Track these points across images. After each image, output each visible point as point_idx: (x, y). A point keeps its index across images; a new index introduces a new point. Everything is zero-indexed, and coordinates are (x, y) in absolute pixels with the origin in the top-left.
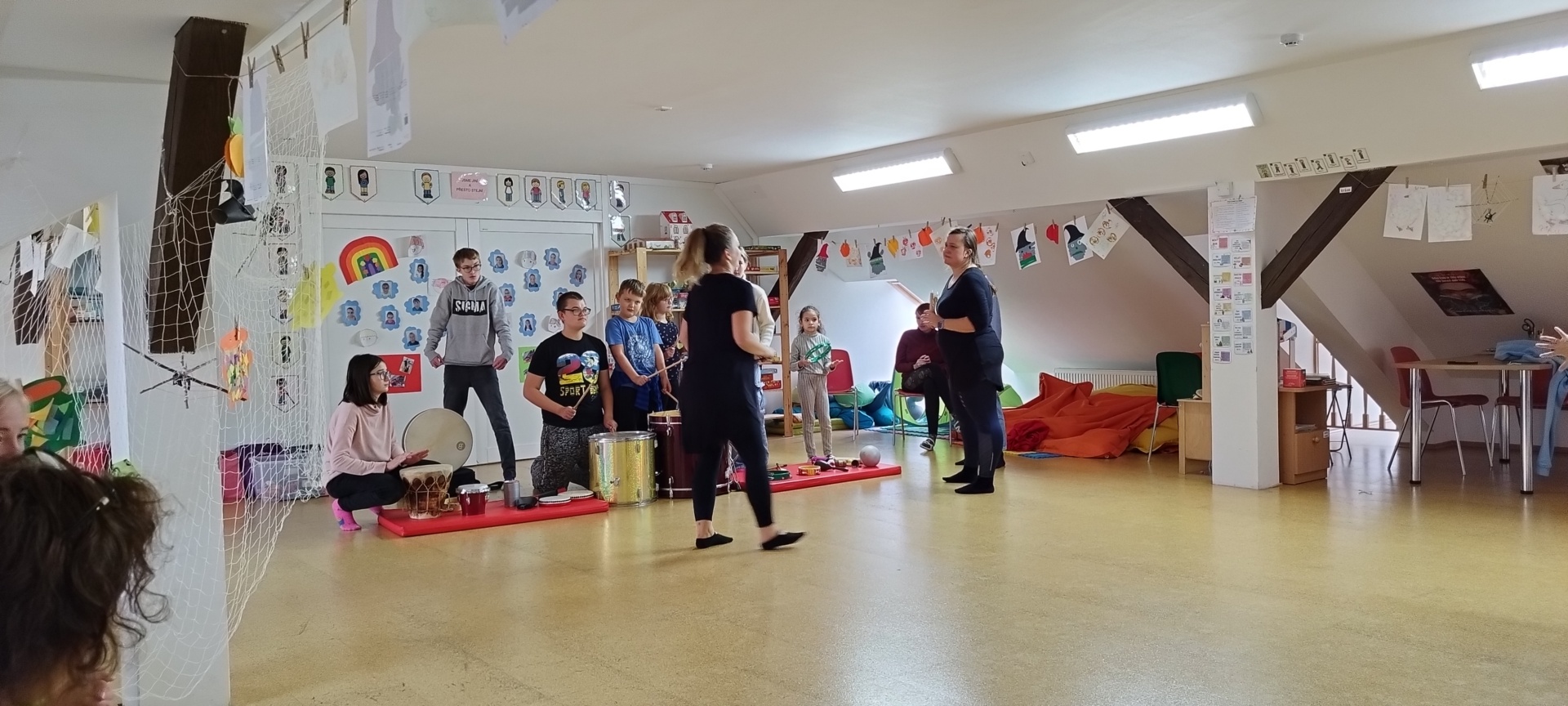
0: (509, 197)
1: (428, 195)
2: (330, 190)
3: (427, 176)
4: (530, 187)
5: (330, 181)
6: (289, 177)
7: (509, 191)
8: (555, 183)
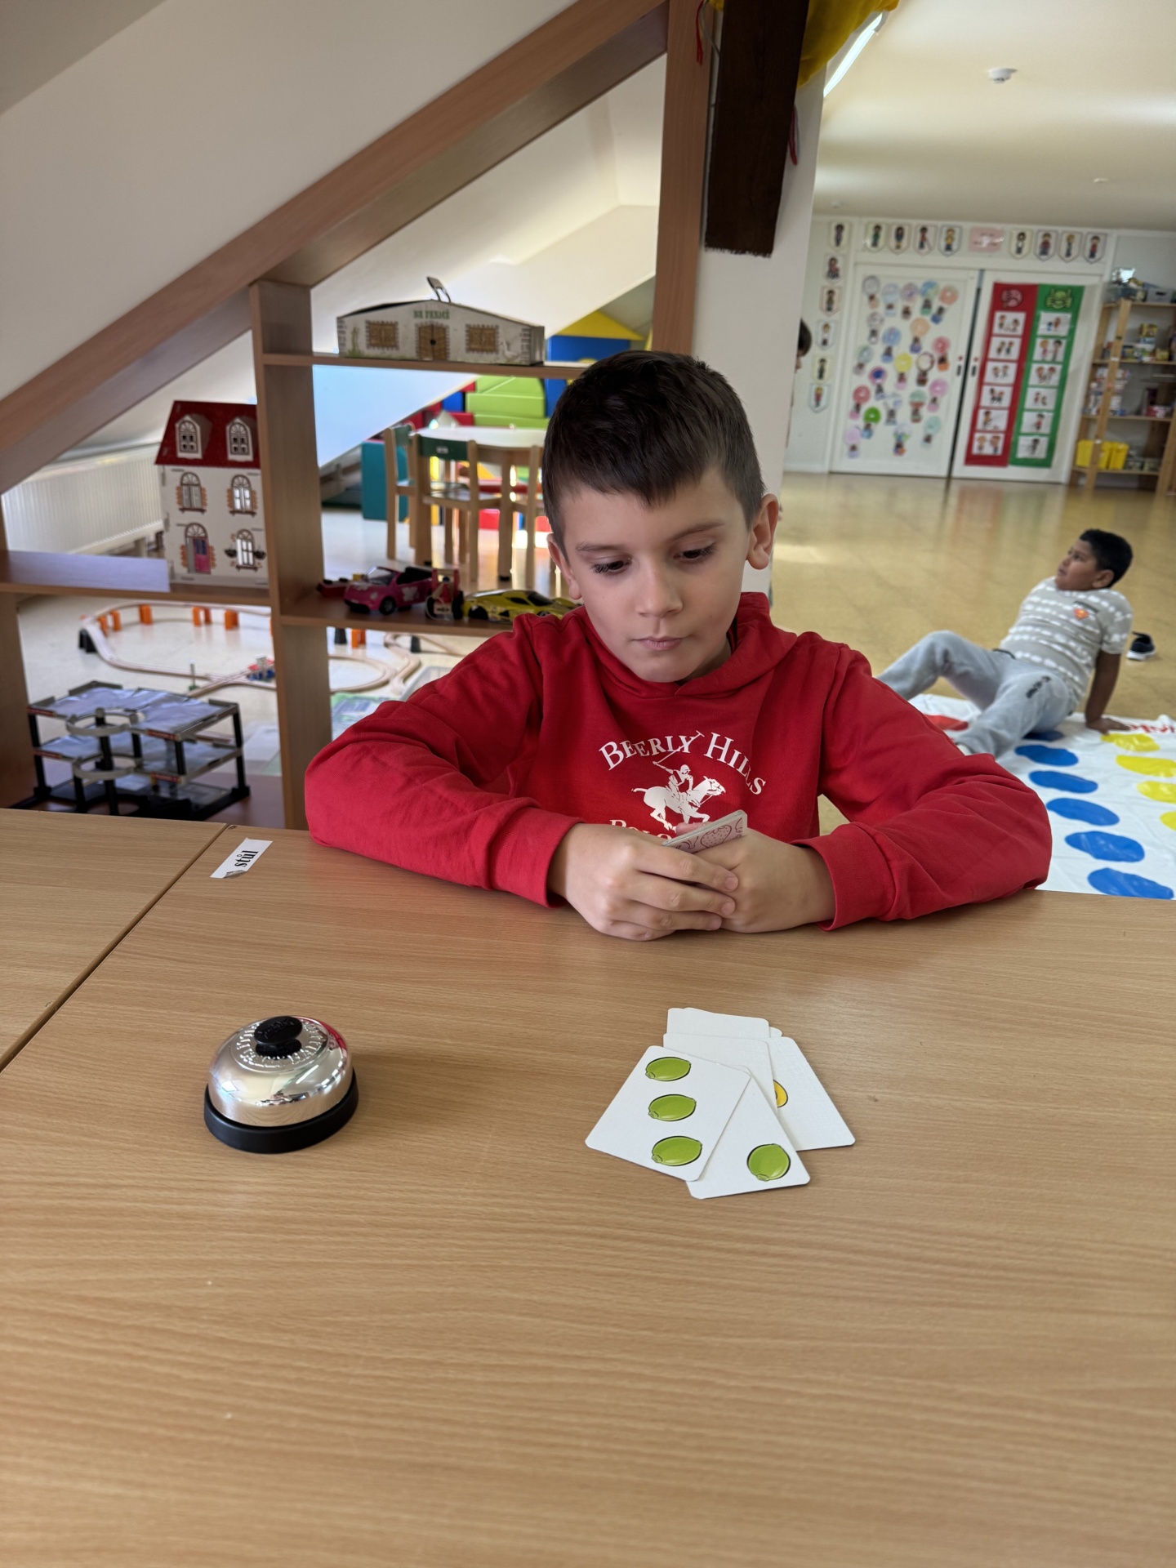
0: (1019, 250)
1: (949, 248)
2: (875, 244)
3: (950, 233)
4: (1040, 241)
5: (876, 237)
6: (845, 234)
7: (1020, 245)
8: (1065, 238)
